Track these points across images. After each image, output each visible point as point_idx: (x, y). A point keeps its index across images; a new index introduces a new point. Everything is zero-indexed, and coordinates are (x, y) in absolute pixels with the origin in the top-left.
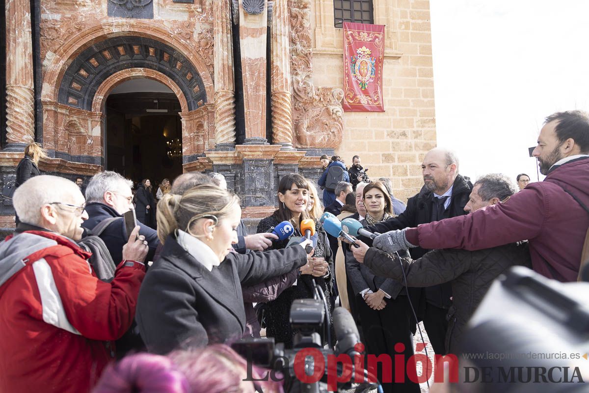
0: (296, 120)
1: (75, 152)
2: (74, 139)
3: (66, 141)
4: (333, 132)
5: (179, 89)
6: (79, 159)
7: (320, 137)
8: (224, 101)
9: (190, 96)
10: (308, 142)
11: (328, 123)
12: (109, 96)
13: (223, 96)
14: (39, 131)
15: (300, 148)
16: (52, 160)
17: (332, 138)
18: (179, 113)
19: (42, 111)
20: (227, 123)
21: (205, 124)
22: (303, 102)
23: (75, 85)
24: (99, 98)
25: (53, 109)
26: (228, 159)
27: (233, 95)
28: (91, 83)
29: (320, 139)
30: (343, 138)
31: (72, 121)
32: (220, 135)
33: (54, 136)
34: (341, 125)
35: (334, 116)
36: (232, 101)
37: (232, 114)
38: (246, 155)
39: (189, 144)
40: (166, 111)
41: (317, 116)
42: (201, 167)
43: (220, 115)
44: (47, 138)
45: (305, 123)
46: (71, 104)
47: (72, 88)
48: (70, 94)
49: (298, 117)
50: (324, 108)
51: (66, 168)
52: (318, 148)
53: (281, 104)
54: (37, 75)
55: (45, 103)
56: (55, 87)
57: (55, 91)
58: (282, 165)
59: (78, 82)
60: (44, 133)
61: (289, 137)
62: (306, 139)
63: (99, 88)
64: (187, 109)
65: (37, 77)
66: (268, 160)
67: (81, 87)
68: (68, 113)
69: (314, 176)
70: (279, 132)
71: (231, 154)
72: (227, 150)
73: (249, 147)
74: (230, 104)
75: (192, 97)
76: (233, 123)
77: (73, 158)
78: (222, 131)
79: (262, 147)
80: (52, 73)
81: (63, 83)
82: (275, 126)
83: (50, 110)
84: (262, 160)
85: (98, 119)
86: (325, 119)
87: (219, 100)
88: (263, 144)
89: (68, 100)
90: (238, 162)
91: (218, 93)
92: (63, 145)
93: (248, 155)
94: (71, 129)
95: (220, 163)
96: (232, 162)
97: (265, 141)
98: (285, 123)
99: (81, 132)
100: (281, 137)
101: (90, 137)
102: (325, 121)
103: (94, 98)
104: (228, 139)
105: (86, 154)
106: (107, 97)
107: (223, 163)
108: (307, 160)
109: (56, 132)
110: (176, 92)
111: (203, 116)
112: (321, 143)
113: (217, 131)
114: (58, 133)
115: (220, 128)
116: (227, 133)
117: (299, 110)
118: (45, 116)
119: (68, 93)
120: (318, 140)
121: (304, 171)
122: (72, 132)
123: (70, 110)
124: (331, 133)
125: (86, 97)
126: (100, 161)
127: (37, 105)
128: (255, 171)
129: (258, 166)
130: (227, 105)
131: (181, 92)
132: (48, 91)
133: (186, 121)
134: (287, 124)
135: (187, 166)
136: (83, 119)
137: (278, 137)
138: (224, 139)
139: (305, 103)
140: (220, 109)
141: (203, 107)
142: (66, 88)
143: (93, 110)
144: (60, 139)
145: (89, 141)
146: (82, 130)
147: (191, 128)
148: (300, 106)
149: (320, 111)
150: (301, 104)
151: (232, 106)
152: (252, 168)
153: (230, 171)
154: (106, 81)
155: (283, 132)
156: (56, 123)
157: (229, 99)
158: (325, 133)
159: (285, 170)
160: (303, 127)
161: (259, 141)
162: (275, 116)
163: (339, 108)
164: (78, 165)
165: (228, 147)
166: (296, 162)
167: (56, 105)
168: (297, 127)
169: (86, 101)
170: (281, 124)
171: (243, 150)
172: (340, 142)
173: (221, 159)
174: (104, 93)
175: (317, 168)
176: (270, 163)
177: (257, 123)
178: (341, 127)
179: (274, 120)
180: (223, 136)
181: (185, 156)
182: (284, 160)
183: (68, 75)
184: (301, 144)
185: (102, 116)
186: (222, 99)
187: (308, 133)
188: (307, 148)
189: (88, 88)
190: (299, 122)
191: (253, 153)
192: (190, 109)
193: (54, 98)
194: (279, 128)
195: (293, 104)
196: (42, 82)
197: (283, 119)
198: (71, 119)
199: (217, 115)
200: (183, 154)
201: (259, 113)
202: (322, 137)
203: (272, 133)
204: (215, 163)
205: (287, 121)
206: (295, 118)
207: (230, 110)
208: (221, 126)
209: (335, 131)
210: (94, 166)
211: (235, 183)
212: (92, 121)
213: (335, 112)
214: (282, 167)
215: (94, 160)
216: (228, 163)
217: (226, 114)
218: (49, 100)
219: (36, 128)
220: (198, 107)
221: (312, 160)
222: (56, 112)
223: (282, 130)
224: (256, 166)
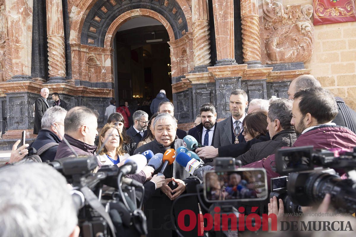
0: (267, 39)
1: (94, 81)
2: (93, 70)
3: (87, 72)
4: (303, 47)
5: (167, 22)
6: (96, 85)
7: (290, 53)
8: (200, 29)
9: (176, 27)
10: (278, 58)
11: (297, 39)
12: (116, 34)
13: (199, 25)
14: (69, 67)
15: (270, 64)
16: (77, 88)
17: (301, 52)
18: (168, 42)
19: (71, 51)
20: (202, 48)
21: (188, 50)
22: (273, 22)
23: (92, 29)
24: (109, 36)
25: (77, 49)
26: (204, 78)
27: (207, 24)
28: (103, 25)
29: (290, 54)
30: (313, 51)
31: (91, 56)
32: (197, 59)
33: (79, 69)
34: (311, 39)
35: (303, 31)
36: (207, 29)
37: (207, 40)
38: (217, 75)
39: (177, 67)
40: (161, 40)
41: (286, 33)
42: (185, 86)
43: (197, 42)
44: (74, 71)
45: (275, 41)
46: (90, 43)
47: (90, 32)
48: (89, 36)
49: (268, 36)
50: (293, 25)
51: (88, 93)
52: (288, 63)
53: (249, 27)
54: (66, 25)
55: (72, 45)
56: (78, 33)
57: (78, 36)
58: (251, 81)
59: (94, 26)
60: (72, 67)
61: (257, 55)
62: (276, 56)
63: (109, 29)
64: (174, 38)
65: (66, 27)
66: (236, 78)
67: (96, 30)
68: (88, 51)
69: (284, 88)
70: (248, 52)
71: (206, 75)
72: (203, 71)
73: (219, 68)
74: (205, 32)
75: (177, 27)
76: (208, 47)
77: (92, 85)
78: (199, 55)
79: (230, 68)
80: (76, 22)
81: (83, 29)
82: (244, 47)
83: (76, 50)
84: (230, 79)
85: (108, 53)
86: (294, 35)
87: (196, 29)
88: (231, 64)
89: (87, 41)
90: (213, 81)
91: (195, 23)
92: (85, 75)
93: (219, 75)
94: (91, 63)
95: (197, 82)
96: (208, 81)
97: (233, 62)
98: (253, 43)
99: (97, 65)
100: (249, 56)
101: (104, 67)
102: (294, 37)
103: (106, 37)
104: (204, 61)
105: (101, 81)
106: (115, 35)
107: (200, 82)
108: (277, 75)
109: (80, 66)
110: (165, 25)
111: (186, 43)
112: (290, 58)
113: (195, 55)
114: (81, 67)
115: (197, 53)
116: (203, 57)
117: (269, 29)
118: (73, 55)
119: (87, 35)
120: (288, 55)
121: (274, 85)
122: (91, 65)
123: (89, 49)
124: (300, 48)
125: (100, 37)
126: (111, 86)
127: (67, 47)
128: (225, 88)
129: (227, 84)
130: (203, 33)
131: (169, 24)
132: (74, 36)
133: (174, 48)
134: (255, 44)
135: (175, 86)
136: (98, 54)
137: (247, 56)
138: (200, 62)
139: (275, 23)
140: (197, 37)
141: (185, 36)
142: (86, 32)
143: (105, 47)
144: (83, 71)
145: (103, 71)
146: (98, 63)
147: (177, 54)
148: (269, 26)
149: (289, 28)
150: (270, 24)
151: (207, 33)
152: (223, 86)
153: (206, 89)
154: (113, 22)
155: (251, 52)
156: (80, 59)
157: (204, 27)
158: (294, 48)
159: (254, 85)
160: (273, 45)
161: (228, 62)
162: (244, 38)
163: (308, 24)
164: (95, 89)
165: (204, 69)
166: (264, 78)
167: (79, 46)
168: (267, 45)
169: (100, 40)
170: (250, 44)
171: (214, 71)
172: (310, 55)
173: (198, 79)
174: (113, 32)
175: (287, 81)
176: (238, 80)
177: (226, 47)
178: (310, 41)
179: (243, 42)
180: (200, 59)
181: (173, 77)
182: (252, 76)
183: (87, 22)
184: (272, 60)
185: (111, 51)
186: (198, 28)
187: (278, 50)
188: (277, 63)
189: (101, 30)
190: (269, 40)
191: (223, 73)
192: (176, 38)
193: (78, 40)
194: (248, 49)
195: (263, 25)
196: (70, 30)
197: (252, 40)
198: (90, 55)
199: (194, 42)
200: (172, 76)
201: (227, 37)
202: (292, 52)
203: (242, 53)
204: (193, 83)
205: (256, 42)
206: (265, 37)
207: (205, 36)
208: (197, 51)
209: (305, 45)
210: (107, 90)
211: (211, 99)
212: (105, 55)
213: (303, 27)
214: (251, 83)
215: (107, 85)
216: (204, 82)
217: (202, 41)
218: (75, 42)
219: (67, 65)
220: (182, 35)
221: (282, 74)
222: (79, 51)
223: (250, 49)
224: (226, 84)
